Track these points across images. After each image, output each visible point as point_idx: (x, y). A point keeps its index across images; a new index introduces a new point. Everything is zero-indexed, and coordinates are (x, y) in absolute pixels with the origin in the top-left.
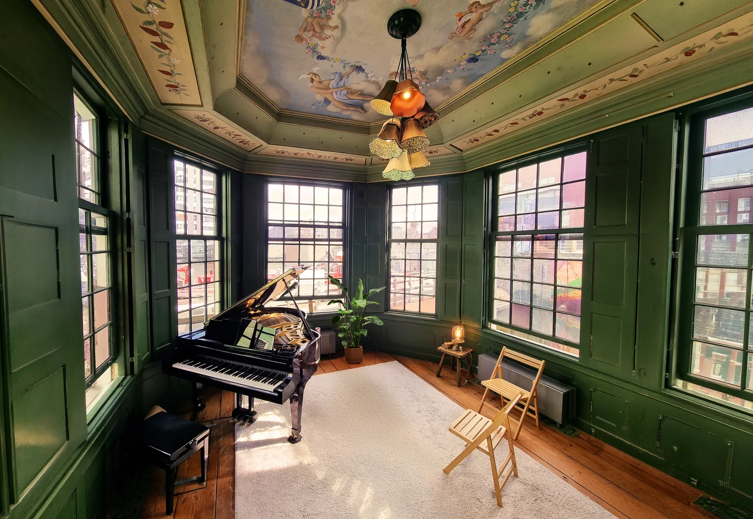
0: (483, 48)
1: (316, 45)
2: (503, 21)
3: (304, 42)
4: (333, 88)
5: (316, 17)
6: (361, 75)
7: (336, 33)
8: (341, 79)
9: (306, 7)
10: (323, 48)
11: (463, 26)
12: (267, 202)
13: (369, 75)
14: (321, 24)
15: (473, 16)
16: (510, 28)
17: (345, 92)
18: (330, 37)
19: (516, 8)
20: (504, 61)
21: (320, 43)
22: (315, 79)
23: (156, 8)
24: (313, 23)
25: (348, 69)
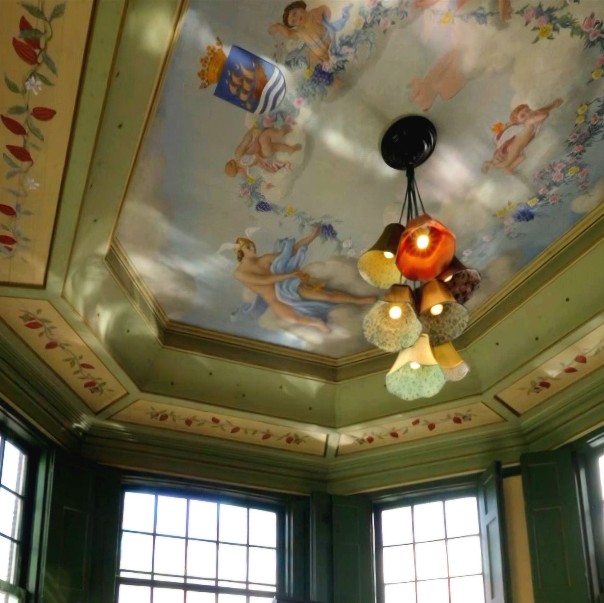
0: (541, 192)
1: (259, 181)
2: (568, 141)
3: (239, 175)
4: (277, 274)
5: (266, 129)
6: (331, 244)
7: (296, 158)
8: (294, 252)
9: (253, 110)
10: (269, 186)
11: (504, 149)
12: (121, 531)
13: (344, 245)
14: (273, 141)
15: (519, 131)
16: (580, 154)
17: (296, 283)
18: (284, 166)
19: (586, 117)
20: (578, 217)
21: (267, 177)
22: (248, 253)
23: (39, 83)
24: (262, 140)
25: (308, 232)
